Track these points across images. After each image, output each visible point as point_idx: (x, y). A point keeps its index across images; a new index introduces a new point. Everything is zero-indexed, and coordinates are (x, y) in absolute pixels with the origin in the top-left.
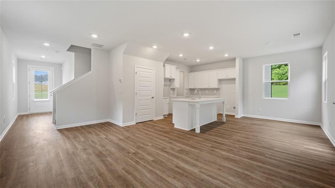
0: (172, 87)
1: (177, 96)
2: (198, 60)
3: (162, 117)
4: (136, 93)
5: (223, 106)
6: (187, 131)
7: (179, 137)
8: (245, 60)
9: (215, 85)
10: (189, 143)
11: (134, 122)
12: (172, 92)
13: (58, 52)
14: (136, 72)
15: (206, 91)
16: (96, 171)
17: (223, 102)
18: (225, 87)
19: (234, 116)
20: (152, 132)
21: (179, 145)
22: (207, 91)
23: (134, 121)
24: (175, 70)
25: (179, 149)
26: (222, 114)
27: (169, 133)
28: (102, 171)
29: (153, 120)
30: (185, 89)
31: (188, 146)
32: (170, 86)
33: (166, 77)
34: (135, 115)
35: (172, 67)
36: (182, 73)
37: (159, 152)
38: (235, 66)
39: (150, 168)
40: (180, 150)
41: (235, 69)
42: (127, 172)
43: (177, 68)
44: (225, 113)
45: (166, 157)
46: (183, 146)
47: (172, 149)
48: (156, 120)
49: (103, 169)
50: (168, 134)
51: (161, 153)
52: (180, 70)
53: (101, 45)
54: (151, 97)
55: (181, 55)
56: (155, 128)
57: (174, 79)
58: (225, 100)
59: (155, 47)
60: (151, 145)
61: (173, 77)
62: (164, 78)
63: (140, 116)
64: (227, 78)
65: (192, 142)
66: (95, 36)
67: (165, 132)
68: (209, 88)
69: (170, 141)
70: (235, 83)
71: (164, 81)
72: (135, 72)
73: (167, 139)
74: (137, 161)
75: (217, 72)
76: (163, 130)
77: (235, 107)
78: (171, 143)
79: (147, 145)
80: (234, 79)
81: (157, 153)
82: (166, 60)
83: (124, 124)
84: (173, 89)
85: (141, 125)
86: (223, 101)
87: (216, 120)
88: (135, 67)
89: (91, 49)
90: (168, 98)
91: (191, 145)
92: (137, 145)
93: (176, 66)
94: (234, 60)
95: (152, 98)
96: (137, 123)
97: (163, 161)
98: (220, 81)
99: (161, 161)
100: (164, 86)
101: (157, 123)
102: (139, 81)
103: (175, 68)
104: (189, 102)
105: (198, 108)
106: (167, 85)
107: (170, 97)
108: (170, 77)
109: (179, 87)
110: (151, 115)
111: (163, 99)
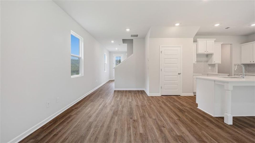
0: (209, 63)
1: (218, 73)
3: (192, 94)
4: (161, 69)
6: (211, 117)
7: (192, 121)
10: (200, 133)
11: (160, 94)
12: (210, 68)
13: (120, 45)
14: (161, 52)
16: (103, 123)
20: (168, 106)
21: (184, 129)
24: (214, 43)
25: (178, 134)
27: (185, 112)
28: (105, 125)
29: (180, 95)
30: (233, 65)
31: (194, 136)
32: (207, 61)
33: (199, 52)
34: (160, 88)
35: (207, 41)
36: (230, 45)
37: (154, 128)
39: (132, 138)
40: (179, 136)
42: (116, 133)
43: (215, 41)
45: (155, 136)
46: (187, 133)
47: (171, 130)
48: (183, 95)
49: (107, 123)
50: (182, 113)
51: (155, 130)
52: (222, 43)
53: (136, 35)
55: (217, 25)
56: (175, 103)
59: (177, 25)
60: (154, 118)
61: (210, 52)
62: (197, 54)
63: (165, 89)
65: (205, 133)
66: (128, 30)
67: (181, 110)
69: (177, 121)
71: (197, 57)
73: (176, 118)
74: (130, 127)
76: (181, 107)
78: (176, 124)
79: (151, 117)
81: (152, 128)
82: (196, 35)
83: (150, 94)
84: (213, 65)
85: (164, 98)
89: (133, 39)
91: (200, 137)
92: (143, 114)
93: (215, 39)
95: (179, 74)
96: (162, 95)
97: (150, 138)
99: (148, 138)
100: (197, 62)
101: (181, 100)
102: (165, 58)
103: (214, 41)
104: (215, 81)
105: (228, 90)
106: (201, 62)
107: (208, 74)
108: (205, 52)
109: (221, 63)
110: (177, 90)
111: (194, 75)
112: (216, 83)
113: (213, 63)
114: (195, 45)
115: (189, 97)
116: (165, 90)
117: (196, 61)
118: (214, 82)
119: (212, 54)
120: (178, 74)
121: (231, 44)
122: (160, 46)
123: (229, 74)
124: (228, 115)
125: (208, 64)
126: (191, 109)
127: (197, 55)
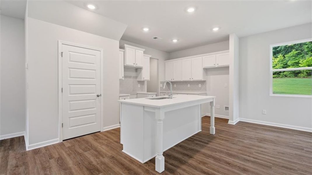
0: (138, 79)
1: (147, 92)
2: (175, 41)
3: (118, 126)
4: (62, 89)
5: (211, 108)
8: (242, 40)
9: (199, 76)
11: (58, 139)
12: (139, 86)
14: (62, 53)
15: (187, 85)
17: (211, 103)
18: (213, 80)
19: (227, 120)
22: (189, 85)
23: (57, 137)
24: (143, 54)
26: (209, 117)
29: (100, 132)
30: (159, 83)
32: (136, 77)
33: (127, 64)
34: (60, 126)
35: (136, 51)
36: (156, 60)
38: (228, 48)
41: (229, 52)
43: (144, 52)
44: (214, 116)
52: (150, 56)
54: (96, 95)
55: (146, 30)
57: (141, 69)
58: (214, 99)
59: (92, 7)
61: (139, 65)
62: (124, 66)
63: (72, 127)
64: (217, 66)
68: (192, 80)
70: (228, 74)
72: (60, 52)
75: (202, 58)
77: (228, 108)
80: (227, 68)
83: (33, 145)
84: (142, 83)
86: (212, 101)
87: (200, 130)
88: (60, 44)
90: (130, 95)
93: (144, 50)
94: (226, 39)
95: (98, 96)
96: (63, 141)
98: (207, 70)
100: (124, 78)
101: (100, 143)
102: (70, 67)
103: (142, 52)
104: (144, 107)
105: (160, 120)
106: (130, 77)
107: (137, 94)
108: (134, 64)
109: (149, 80)
110: (95, 123)
111: (120, 96)
112: (146, 109)
113: (142, 80)
114: (123, 53)
115: (113, 131)
116: (70, 128)
117: (123, 76)
118: (142, 108)
119: (141, 68)
120: (96, 96)
121: (158, 59)
122: (58, 41)
123: (156, 93)
124: (160, 159)
125: (138, 81)
126: (113, 157)
127: (124, 68)
